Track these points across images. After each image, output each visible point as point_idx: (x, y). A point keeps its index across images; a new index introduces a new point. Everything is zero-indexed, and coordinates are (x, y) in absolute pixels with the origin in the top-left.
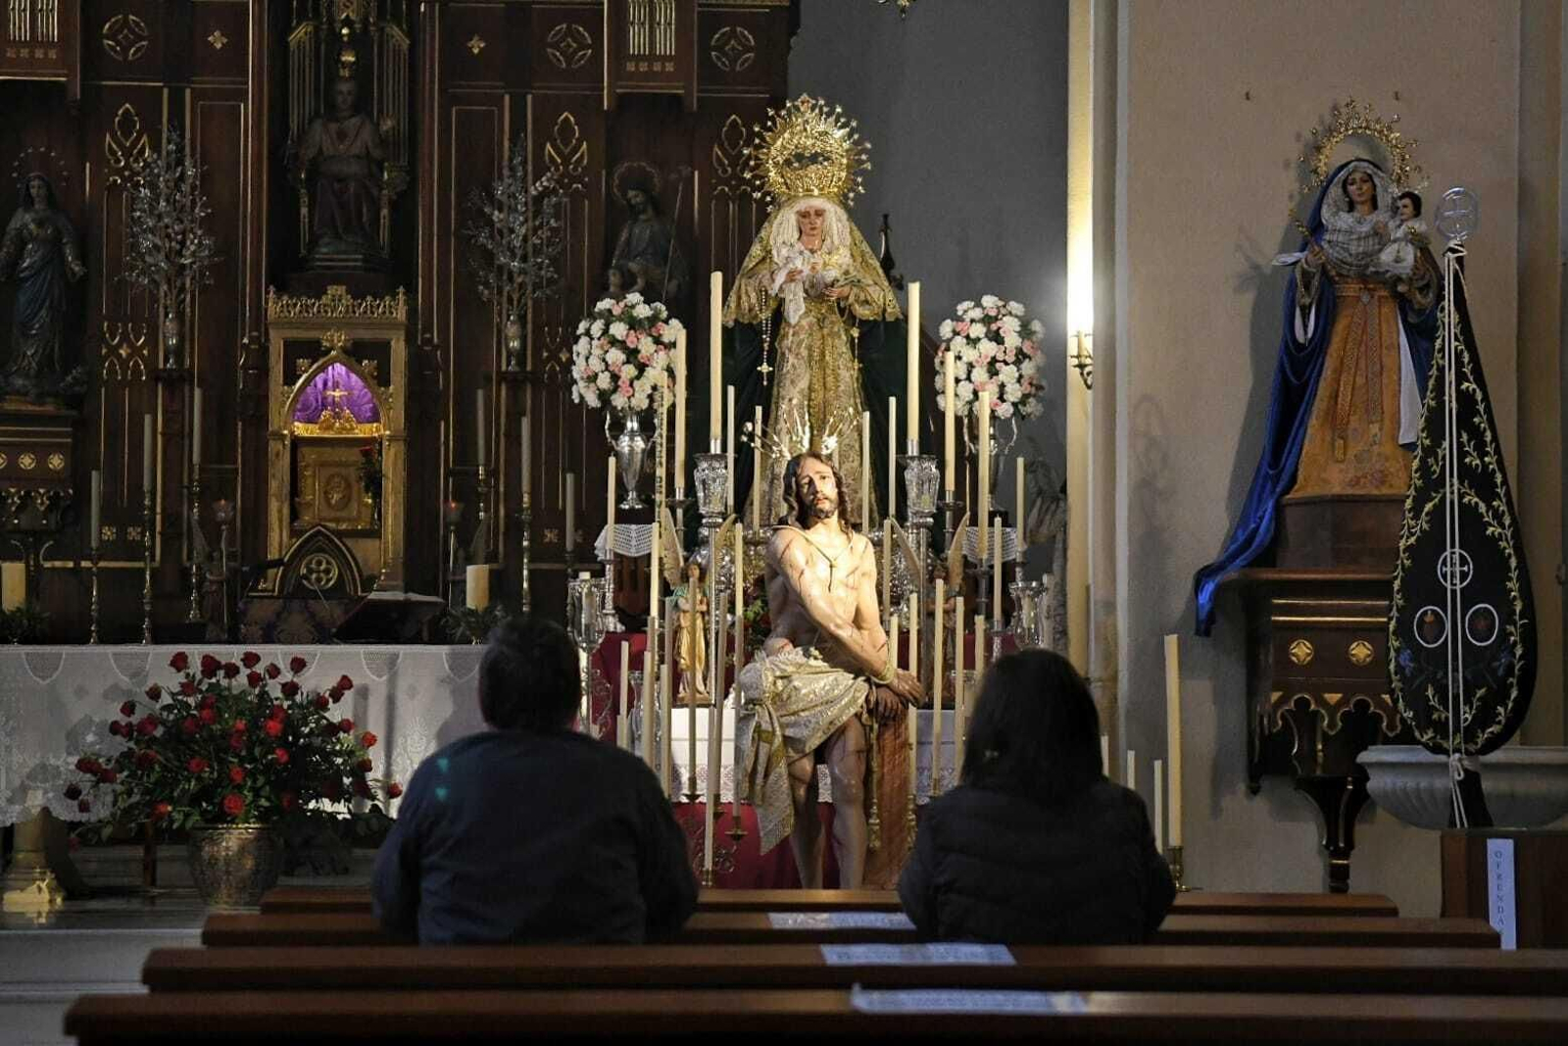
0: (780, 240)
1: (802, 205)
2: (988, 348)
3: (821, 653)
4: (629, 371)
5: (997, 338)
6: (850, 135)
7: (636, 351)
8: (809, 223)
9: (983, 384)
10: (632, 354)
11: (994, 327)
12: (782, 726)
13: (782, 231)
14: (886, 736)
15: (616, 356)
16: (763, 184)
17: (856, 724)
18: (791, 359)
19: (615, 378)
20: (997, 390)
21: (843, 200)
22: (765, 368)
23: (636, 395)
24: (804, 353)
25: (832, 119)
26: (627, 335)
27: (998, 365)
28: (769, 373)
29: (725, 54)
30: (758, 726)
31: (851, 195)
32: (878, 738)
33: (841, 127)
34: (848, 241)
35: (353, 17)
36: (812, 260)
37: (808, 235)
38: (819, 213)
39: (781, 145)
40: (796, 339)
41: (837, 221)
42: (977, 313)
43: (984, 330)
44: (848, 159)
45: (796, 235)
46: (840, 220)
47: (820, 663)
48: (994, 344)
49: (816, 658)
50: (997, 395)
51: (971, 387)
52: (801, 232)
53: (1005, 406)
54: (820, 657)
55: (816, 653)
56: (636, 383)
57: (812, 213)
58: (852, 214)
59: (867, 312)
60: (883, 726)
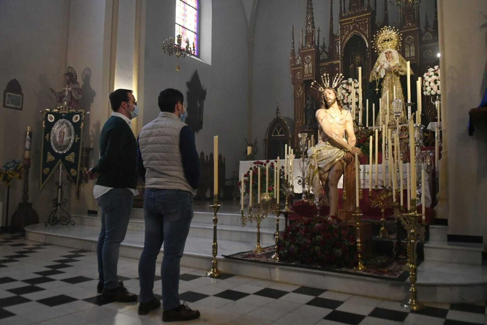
0: (382, 61)
1: (386, 51)
2: (434, 77)
3: (330, 143)
4: (347, 94)
5: (437, 75)
6: (397, 33)
7: (348, 90)
8: (388, 55)
9: (433, 86)
10: (347, 91)
11: (436, 72)
12: (318, 164)
13: (382, 58)
14: (349, 166)
15: (344, 91)
16: (377, 48)
17: (339, 163)
18: (385, 87)
19: (344, 96)
20: (437, 87)
21: (396, 48)
22: (377, 89)
23: (349, 100)
24: (388, 85)
25: (392, 31)
26: (346, 87)
27: (437, 81)
28: (378, 91)
29: (426, 55)
30: (311, 164)
31: (398, 47)
32: (346, 167)
33: (394, 32)
34: (398, 58)
35: (359, 61)
36: (389, 64)
37: (389, 58)
38: (390, 52)
39: (381, 38)
40: (386, 82)
41: (395, 54)
42: (433, 70)
43: (434, 73)
44: (397, 39)
45: (386, 59)
46: (396, 53)
47: (330, 146)
48: (436, 76)
49: (328, 145)
50: (437, 89)
51: (430, 88)
52: (387, 58)
53: (439, 91)
54: (330, 144)
55: (328, 143)
56: (348, 97)
57: (388, 52)
58: (399, 52)
59: (403, 73)
60: (348, 164)
